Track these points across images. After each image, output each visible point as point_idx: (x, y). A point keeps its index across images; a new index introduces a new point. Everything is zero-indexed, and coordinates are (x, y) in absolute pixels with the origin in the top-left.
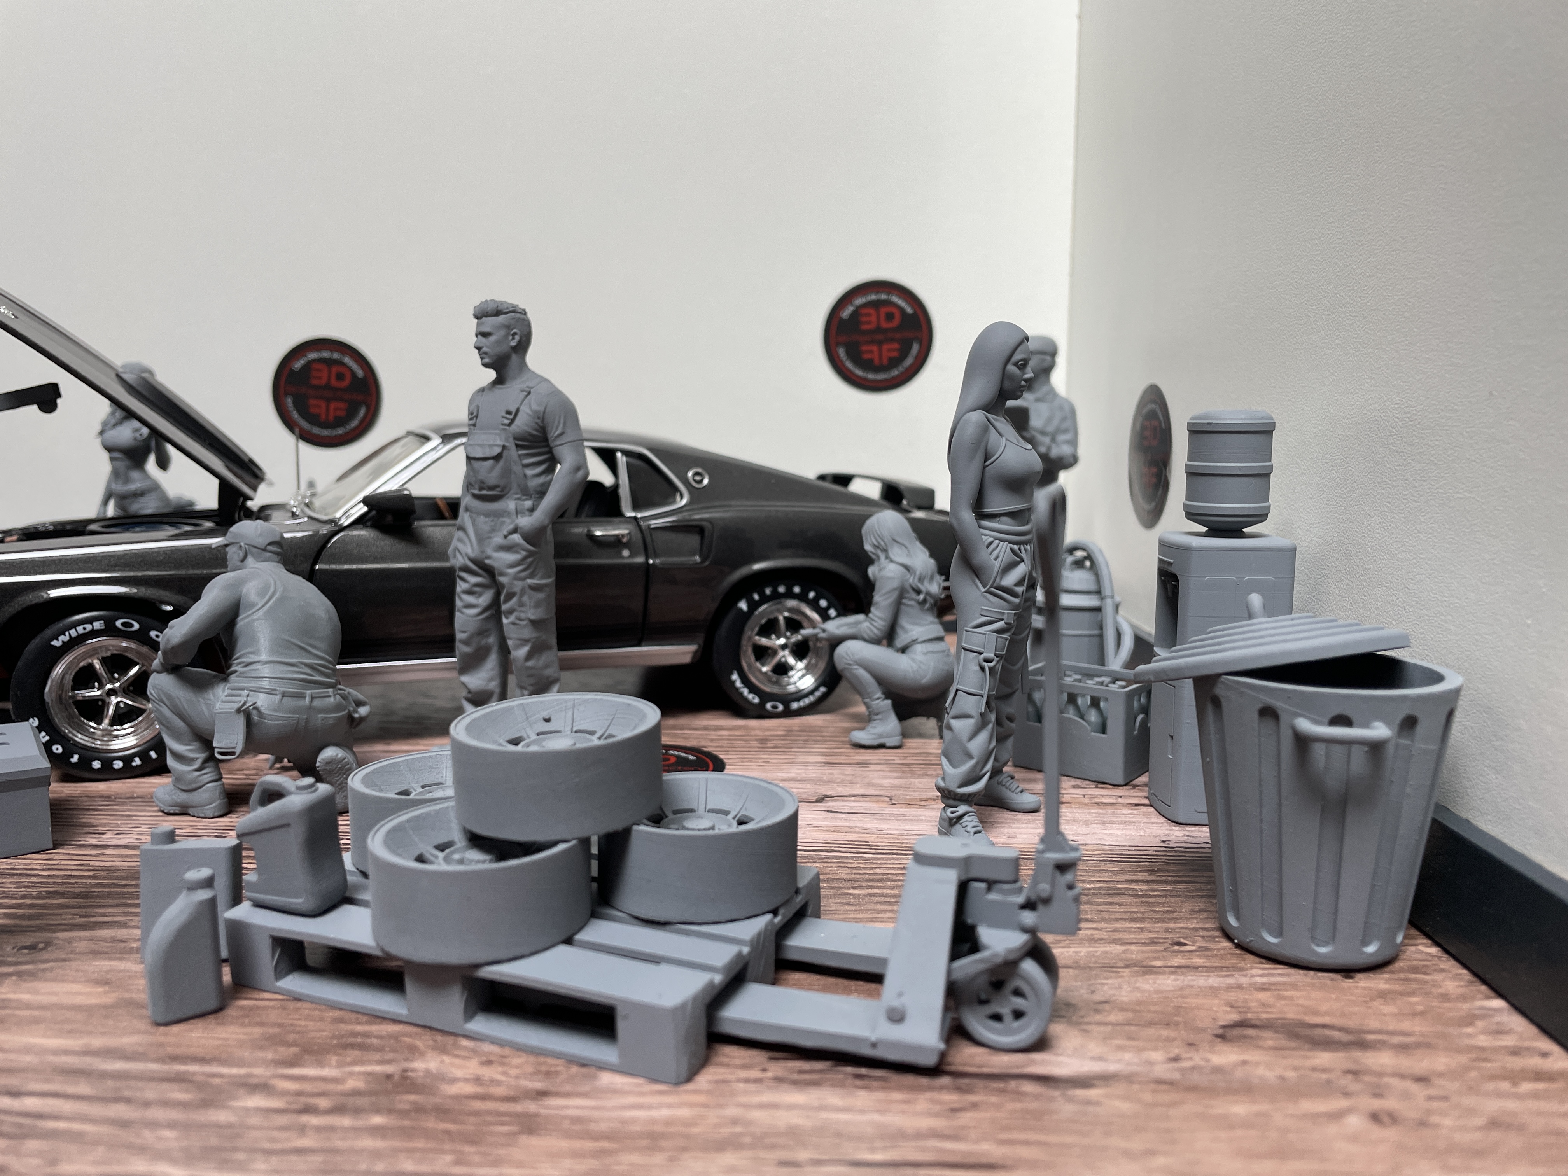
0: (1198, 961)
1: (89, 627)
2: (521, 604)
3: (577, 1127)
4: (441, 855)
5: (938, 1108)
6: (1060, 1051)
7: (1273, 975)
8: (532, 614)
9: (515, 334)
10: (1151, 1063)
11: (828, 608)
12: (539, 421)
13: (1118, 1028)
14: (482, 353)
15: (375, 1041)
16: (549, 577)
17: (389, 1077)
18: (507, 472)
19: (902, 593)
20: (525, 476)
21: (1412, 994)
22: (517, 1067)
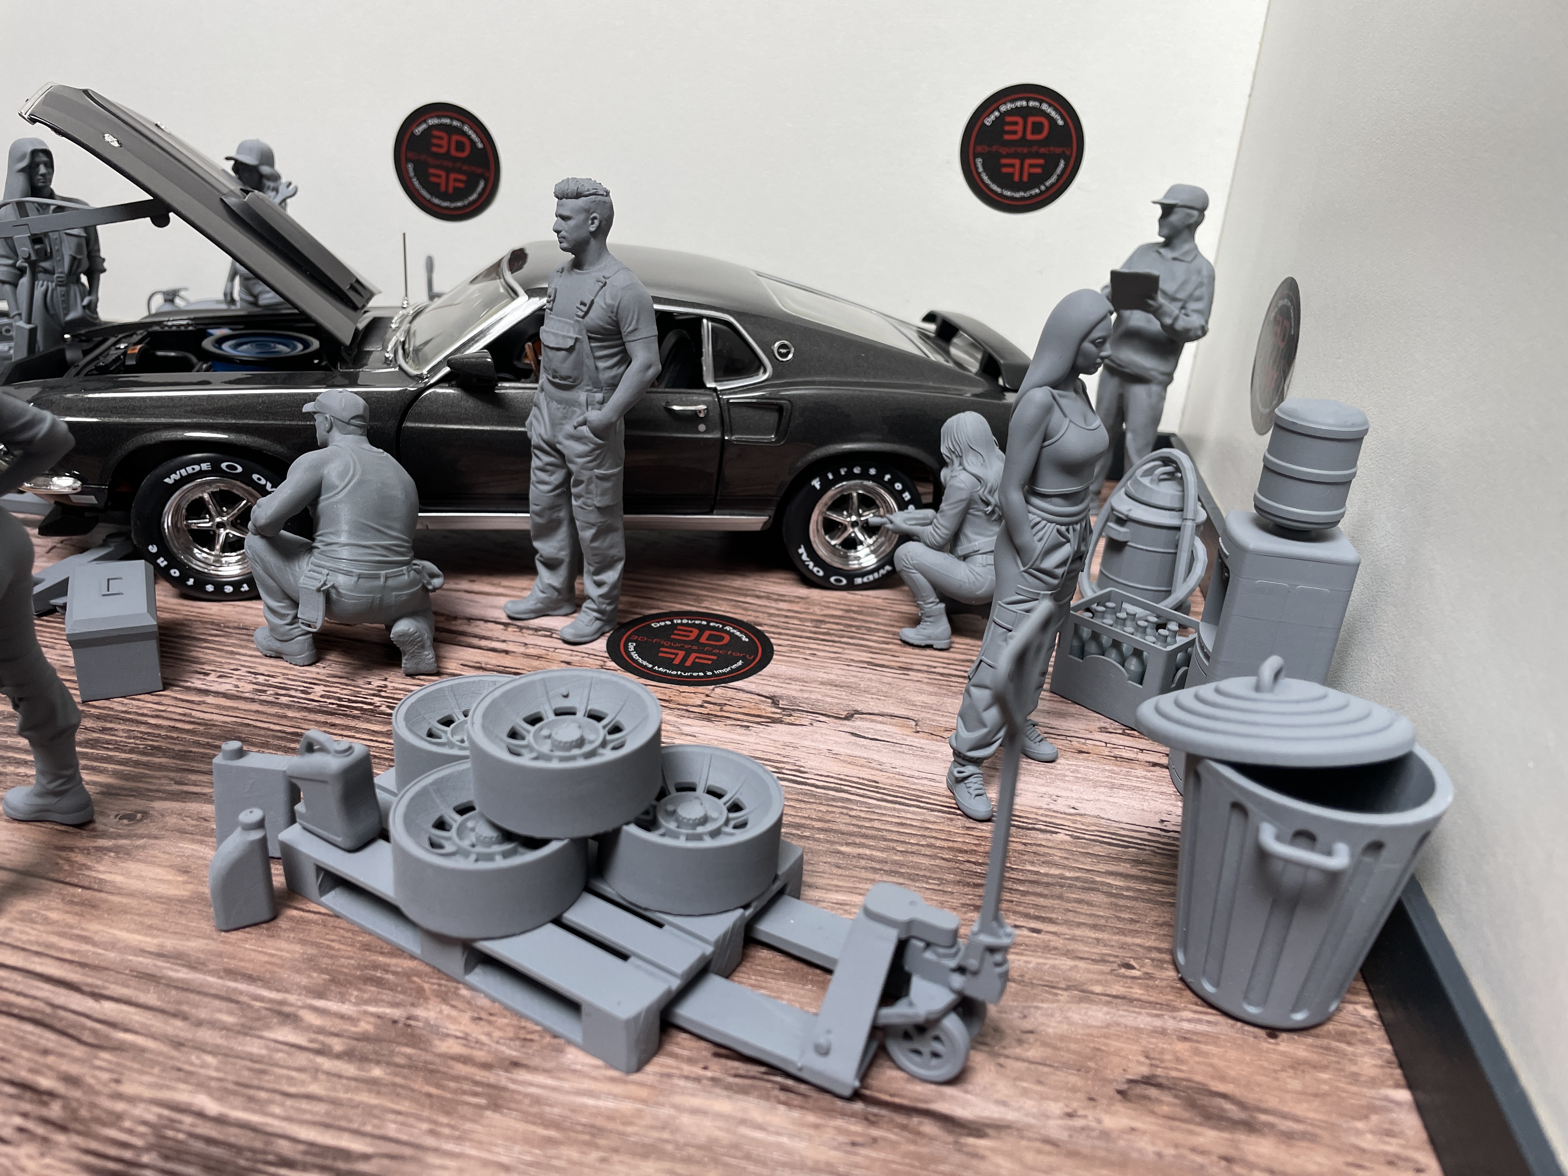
0: (1137, 992)
1: (197, 468)
2: (588, 492)
3: (535, 1110)
4: (459, 818)
5: (842, 1139)
6: (970, 1087)
7: (1199, 1021)
8: (598, 502)
9: (595, 218)
10: (1046, 1116)
11: (903, 491)
12: (613, 316)
13: (1033, 1067)
14: (562, 239)
15: (390, 977)
16: (617, 466)
17: (395, 1022)
18: (579, 365)
19: (969, 505)
20: (597, 368)
21: (1325, 1068)
22: (500, 1029)
